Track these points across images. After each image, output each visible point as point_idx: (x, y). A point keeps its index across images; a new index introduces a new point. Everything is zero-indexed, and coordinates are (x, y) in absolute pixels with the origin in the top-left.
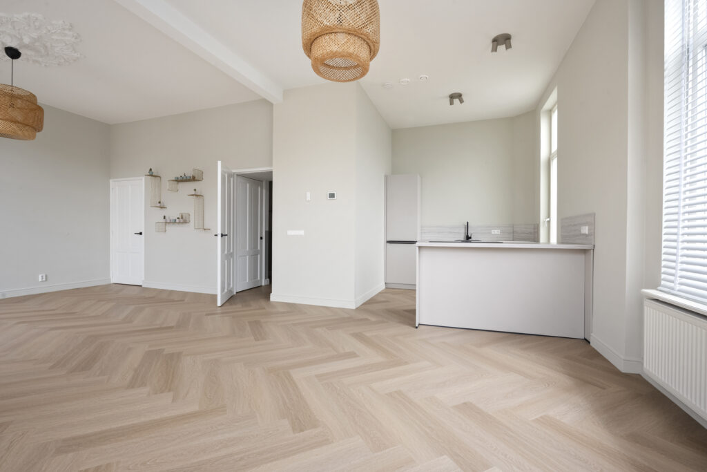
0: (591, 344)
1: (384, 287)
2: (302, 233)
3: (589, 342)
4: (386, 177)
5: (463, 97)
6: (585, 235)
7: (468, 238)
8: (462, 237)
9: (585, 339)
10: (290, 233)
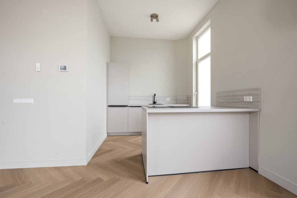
0: (259, 172)
1: (106, 136)
2: (31, 101)
3: (257, 172)
4: (108, 64)
5: (159, 18)
6: (250, 102)
7: (155, 103)
8: (151, 102)
9: (250, 167)
10: (15, 101)
